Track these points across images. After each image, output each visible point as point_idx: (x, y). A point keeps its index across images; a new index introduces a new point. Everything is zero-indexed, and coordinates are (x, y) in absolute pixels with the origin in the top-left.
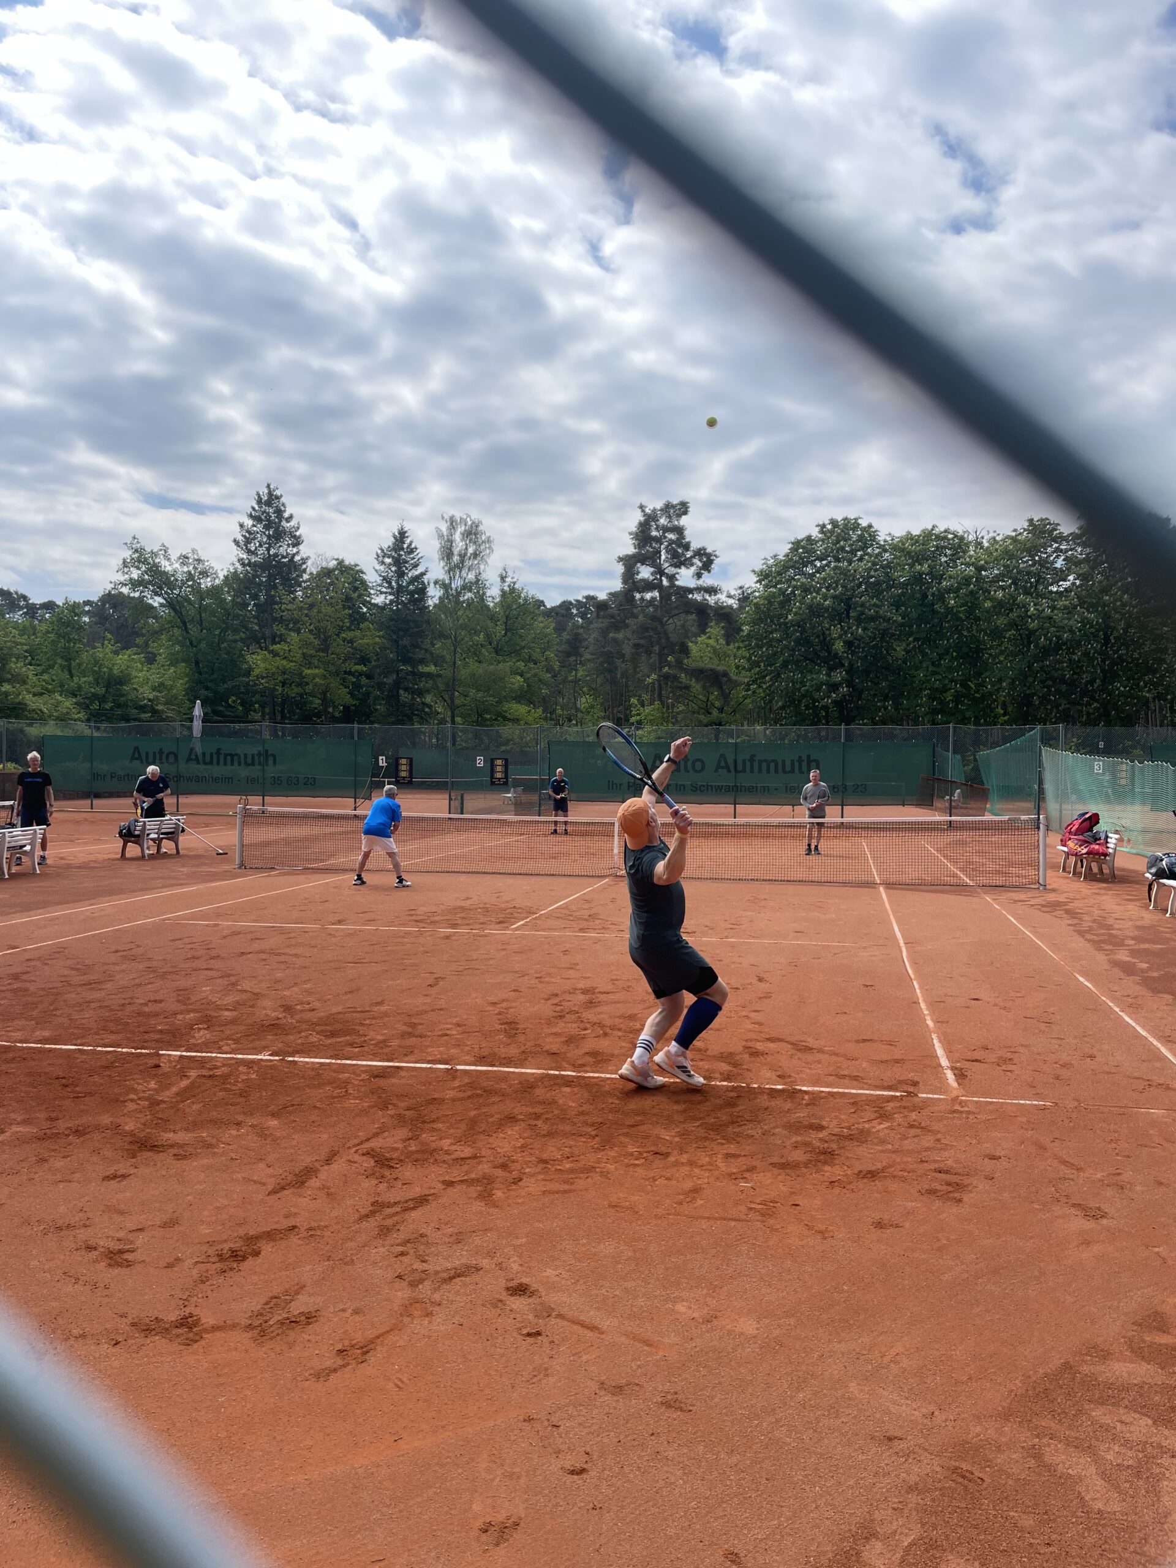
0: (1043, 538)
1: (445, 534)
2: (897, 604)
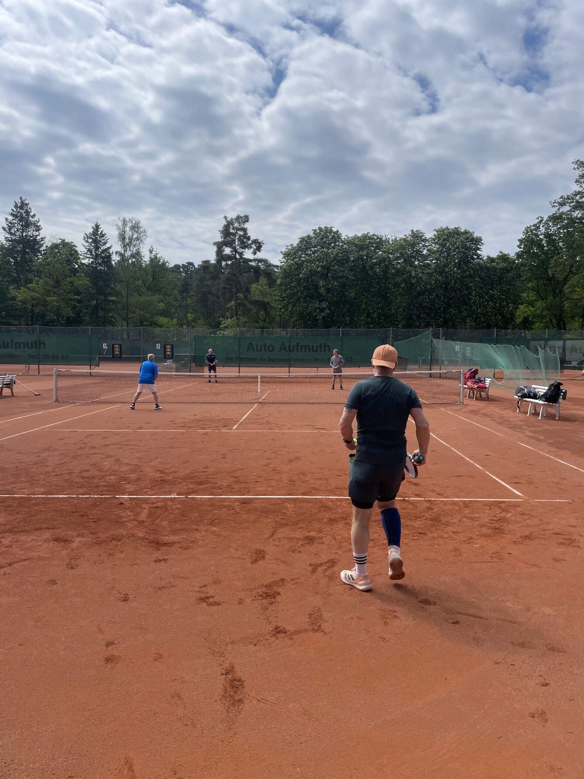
0: (418, 239)
1: (121, 227)
2: (351, 270)
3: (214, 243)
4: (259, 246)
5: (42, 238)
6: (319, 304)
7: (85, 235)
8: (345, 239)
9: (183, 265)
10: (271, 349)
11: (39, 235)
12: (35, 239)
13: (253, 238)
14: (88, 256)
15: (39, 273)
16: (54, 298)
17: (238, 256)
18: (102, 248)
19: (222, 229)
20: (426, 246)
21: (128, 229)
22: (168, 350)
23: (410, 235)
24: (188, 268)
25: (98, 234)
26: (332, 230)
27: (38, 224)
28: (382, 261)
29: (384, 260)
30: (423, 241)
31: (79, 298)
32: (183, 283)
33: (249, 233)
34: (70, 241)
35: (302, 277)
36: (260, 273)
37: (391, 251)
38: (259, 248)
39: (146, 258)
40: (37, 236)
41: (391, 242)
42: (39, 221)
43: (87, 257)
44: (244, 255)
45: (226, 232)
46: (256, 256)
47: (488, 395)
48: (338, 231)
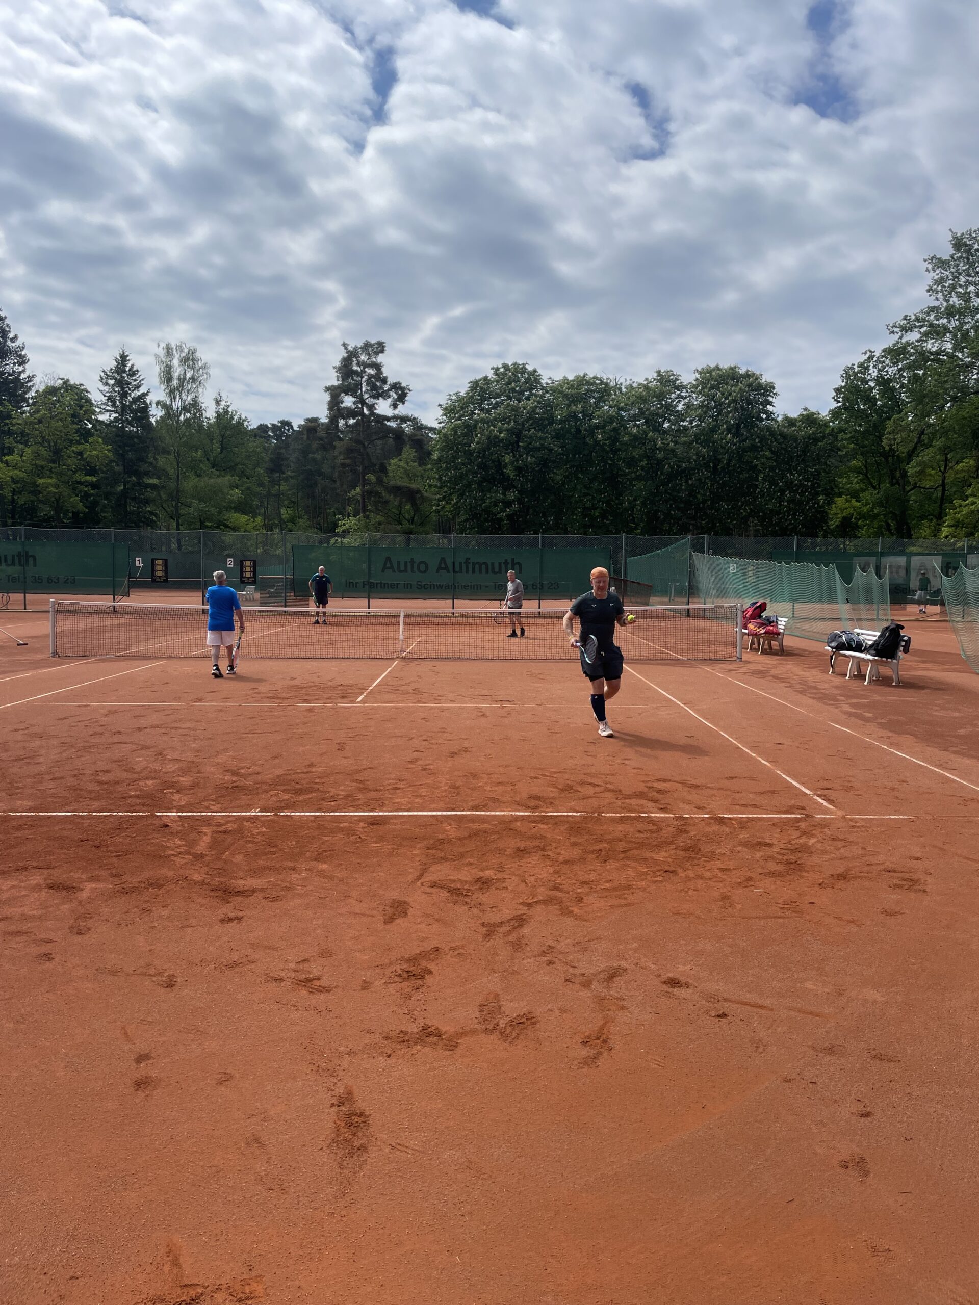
0: (669, 386)
1: (163, 360)
2: (558, 436)
3: (326, 387)
4: (401, 393)
5: (29, 377)
6: (504, 494)
7: (103, 374)
8: (547, 384)
9: (273, 425)
10: (423, 567)
11: (23, 371)
12: (17, 379)
13: (391, 380)
14: (108, 408)
15: (24, 438)
16: (50, 481)
17: (366, 411)
18: (133, 395)
19: (338, 364)
20: (682, 397)
21: (176, 362)
22: (248, 569)
23: (655, 379)
24: (281, 431)
25: (125, 371)
26: (526, 369)
27: (23, 353)
28: (608, 422)
29: (611, 419)
30: (677, 388)
31: (95, 479)
32: (272, 456)
33: (386, 372)
34: (77, 383)
35: (475, 449)
36: (404, 440)
37: (622, 404)
38: (402, 398)
39: (210, 413)
40: (20, 373)
41: (624, 390)
42: (23, 348)
43: (108, 411)
44: (376, 409)
45: (345, 369)
46: (397, 412)
47: (782, 646)
48: (535, 371)
